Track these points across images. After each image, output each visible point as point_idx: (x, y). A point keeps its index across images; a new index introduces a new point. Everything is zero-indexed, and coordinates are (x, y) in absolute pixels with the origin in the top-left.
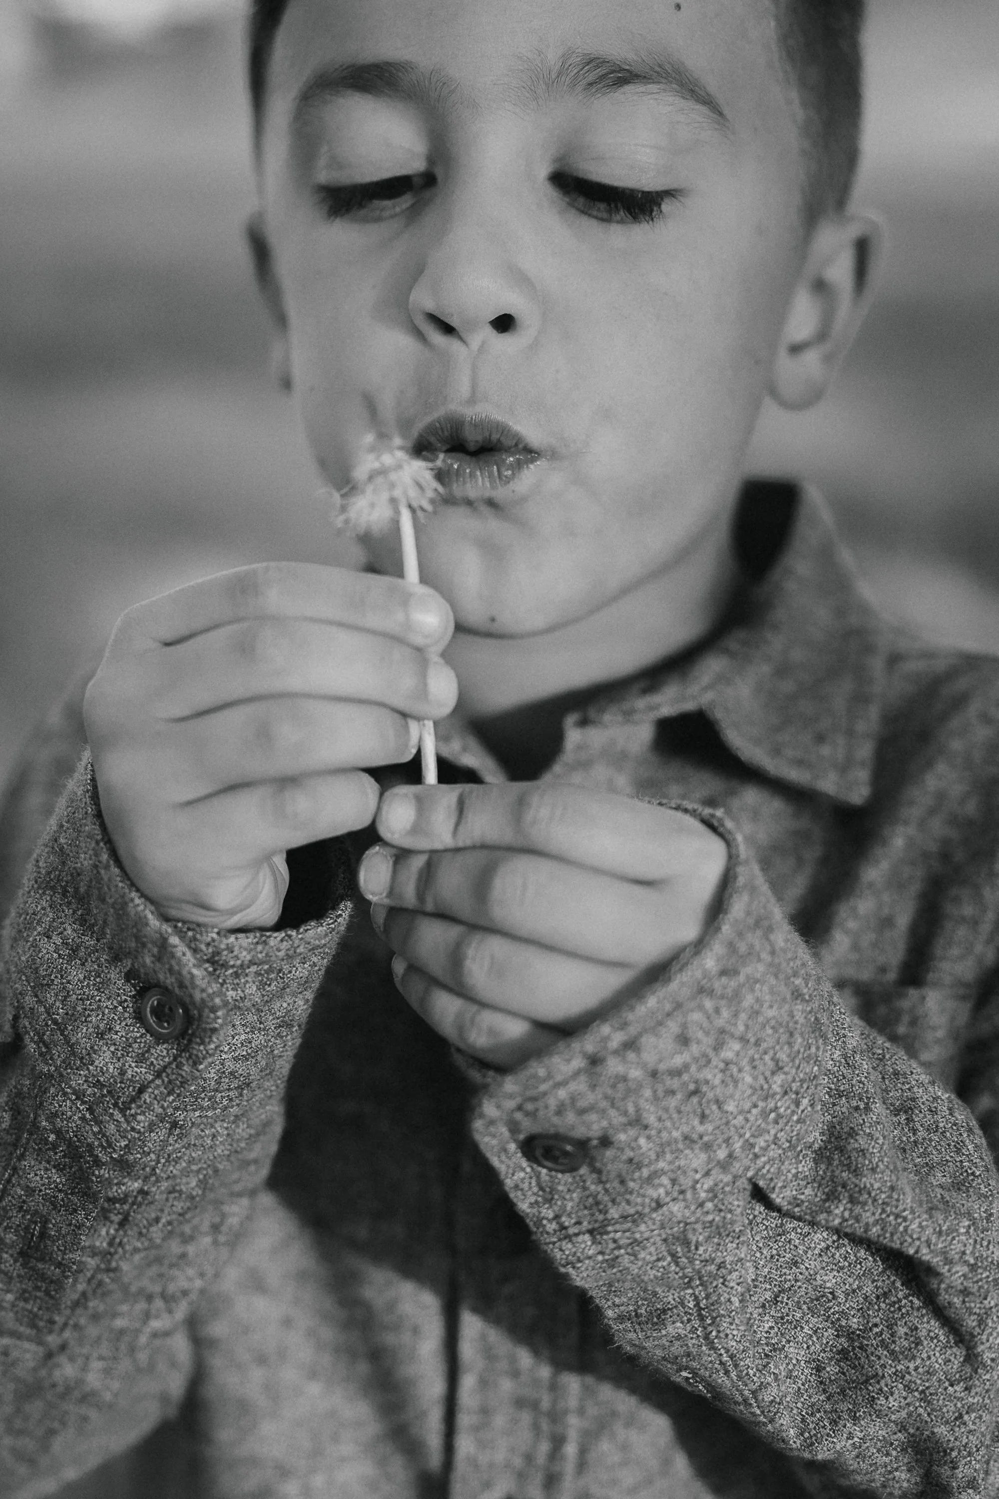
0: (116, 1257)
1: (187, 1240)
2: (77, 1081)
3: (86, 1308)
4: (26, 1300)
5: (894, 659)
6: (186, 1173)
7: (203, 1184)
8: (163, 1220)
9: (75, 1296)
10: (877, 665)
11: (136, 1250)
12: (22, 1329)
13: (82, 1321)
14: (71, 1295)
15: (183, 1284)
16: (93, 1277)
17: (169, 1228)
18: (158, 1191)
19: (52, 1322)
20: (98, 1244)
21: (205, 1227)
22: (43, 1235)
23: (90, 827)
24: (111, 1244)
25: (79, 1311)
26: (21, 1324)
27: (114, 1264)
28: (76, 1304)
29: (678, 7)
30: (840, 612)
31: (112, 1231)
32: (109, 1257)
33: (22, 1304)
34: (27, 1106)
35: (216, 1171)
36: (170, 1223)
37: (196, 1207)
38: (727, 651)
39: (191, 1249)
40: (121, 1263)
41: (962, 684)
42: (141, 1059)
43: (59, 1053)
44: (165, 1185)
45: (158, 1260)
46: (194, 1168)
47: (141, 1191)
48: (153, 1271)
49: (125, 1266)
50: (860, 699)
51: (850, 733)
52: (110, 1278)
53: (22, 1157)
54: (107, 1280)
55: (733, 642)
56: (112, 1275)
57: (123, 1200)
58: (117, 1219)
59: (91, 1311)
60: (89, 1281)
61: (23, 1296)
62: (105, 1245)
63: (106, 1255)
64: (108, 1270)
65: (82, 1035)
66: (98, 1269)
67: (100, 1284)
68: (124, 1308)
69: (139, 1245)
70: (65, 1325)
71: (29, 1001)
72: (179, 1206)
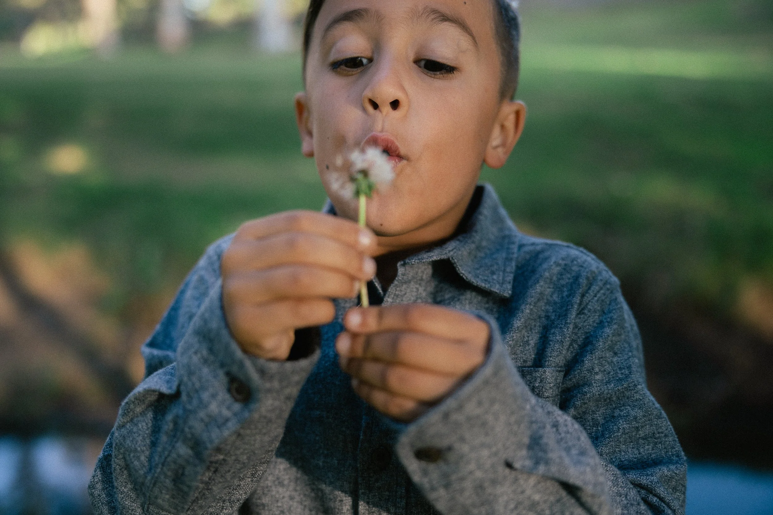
0: (212, 484)
1: (241, 479)
2: (202, 414)
3: (198, 503)
4: (174, 498)
5: (521, 246)
6: (242, 454)
7: (249, 458)
8: (232, 471)
9: (194, 498)
10: (515, 248)
11: (220, 482)
12: (171, 510)
13: (196, 508)
14: (191, 498)
15: (238, 496)
16: (201, 491)
17: (234, 474)
18: (231, 460)
19: (183, 508)
20: (204, 479)
21: (249, 474)
22: (183, 474)
23: (218, 312)
24: (210, 479)
25: (194, 504)
26: (171, 508)
27: (210, 487)
28: (194, 501)
29: (465, 3)
30: (501, 230)
31: (211, 474)
32: (208, 484)
33: (172, 500)
34: (180, 422)
35: (254, 453)
36: (234, 472)
37: (245, 467)
38: (459, 240)
39: (242, 483)
40: (213, 487)
41: (547, 254)
42: (228, 408)
43: (195, 402)
44: (233, 458)
45: (229, 487)
46: (246, 451)
47: (224, 460)
48: (226, 491)
49: (214, 488)
50: (508, 259)
51: (504, 271)
52: (208, 492)
53: (176, 442)
54: (207, 493)
55: (460, 238)
56: (209, 491)
57: (216, 462)
58: (213, 469)
59: (199, 504)
60: (200, 493)
61: (173, 497)
62: (207, 479)
63: (207, 483)
64: (208, 489)
65: (205, 396)
66: (203, 489)
67: (204, 494)
68: (214, 504)
69: (221, 480)
70: (189, 509)
71: (185, 379)
72: (238, 466)
